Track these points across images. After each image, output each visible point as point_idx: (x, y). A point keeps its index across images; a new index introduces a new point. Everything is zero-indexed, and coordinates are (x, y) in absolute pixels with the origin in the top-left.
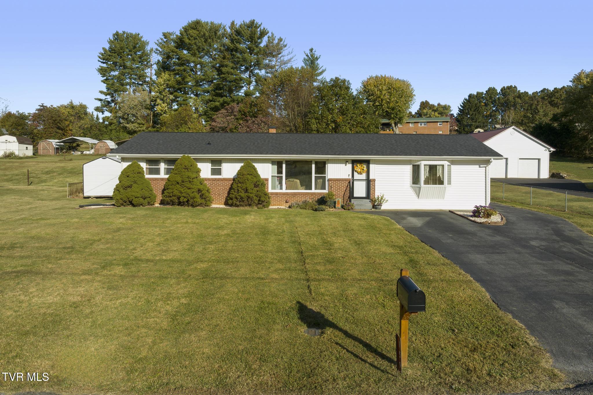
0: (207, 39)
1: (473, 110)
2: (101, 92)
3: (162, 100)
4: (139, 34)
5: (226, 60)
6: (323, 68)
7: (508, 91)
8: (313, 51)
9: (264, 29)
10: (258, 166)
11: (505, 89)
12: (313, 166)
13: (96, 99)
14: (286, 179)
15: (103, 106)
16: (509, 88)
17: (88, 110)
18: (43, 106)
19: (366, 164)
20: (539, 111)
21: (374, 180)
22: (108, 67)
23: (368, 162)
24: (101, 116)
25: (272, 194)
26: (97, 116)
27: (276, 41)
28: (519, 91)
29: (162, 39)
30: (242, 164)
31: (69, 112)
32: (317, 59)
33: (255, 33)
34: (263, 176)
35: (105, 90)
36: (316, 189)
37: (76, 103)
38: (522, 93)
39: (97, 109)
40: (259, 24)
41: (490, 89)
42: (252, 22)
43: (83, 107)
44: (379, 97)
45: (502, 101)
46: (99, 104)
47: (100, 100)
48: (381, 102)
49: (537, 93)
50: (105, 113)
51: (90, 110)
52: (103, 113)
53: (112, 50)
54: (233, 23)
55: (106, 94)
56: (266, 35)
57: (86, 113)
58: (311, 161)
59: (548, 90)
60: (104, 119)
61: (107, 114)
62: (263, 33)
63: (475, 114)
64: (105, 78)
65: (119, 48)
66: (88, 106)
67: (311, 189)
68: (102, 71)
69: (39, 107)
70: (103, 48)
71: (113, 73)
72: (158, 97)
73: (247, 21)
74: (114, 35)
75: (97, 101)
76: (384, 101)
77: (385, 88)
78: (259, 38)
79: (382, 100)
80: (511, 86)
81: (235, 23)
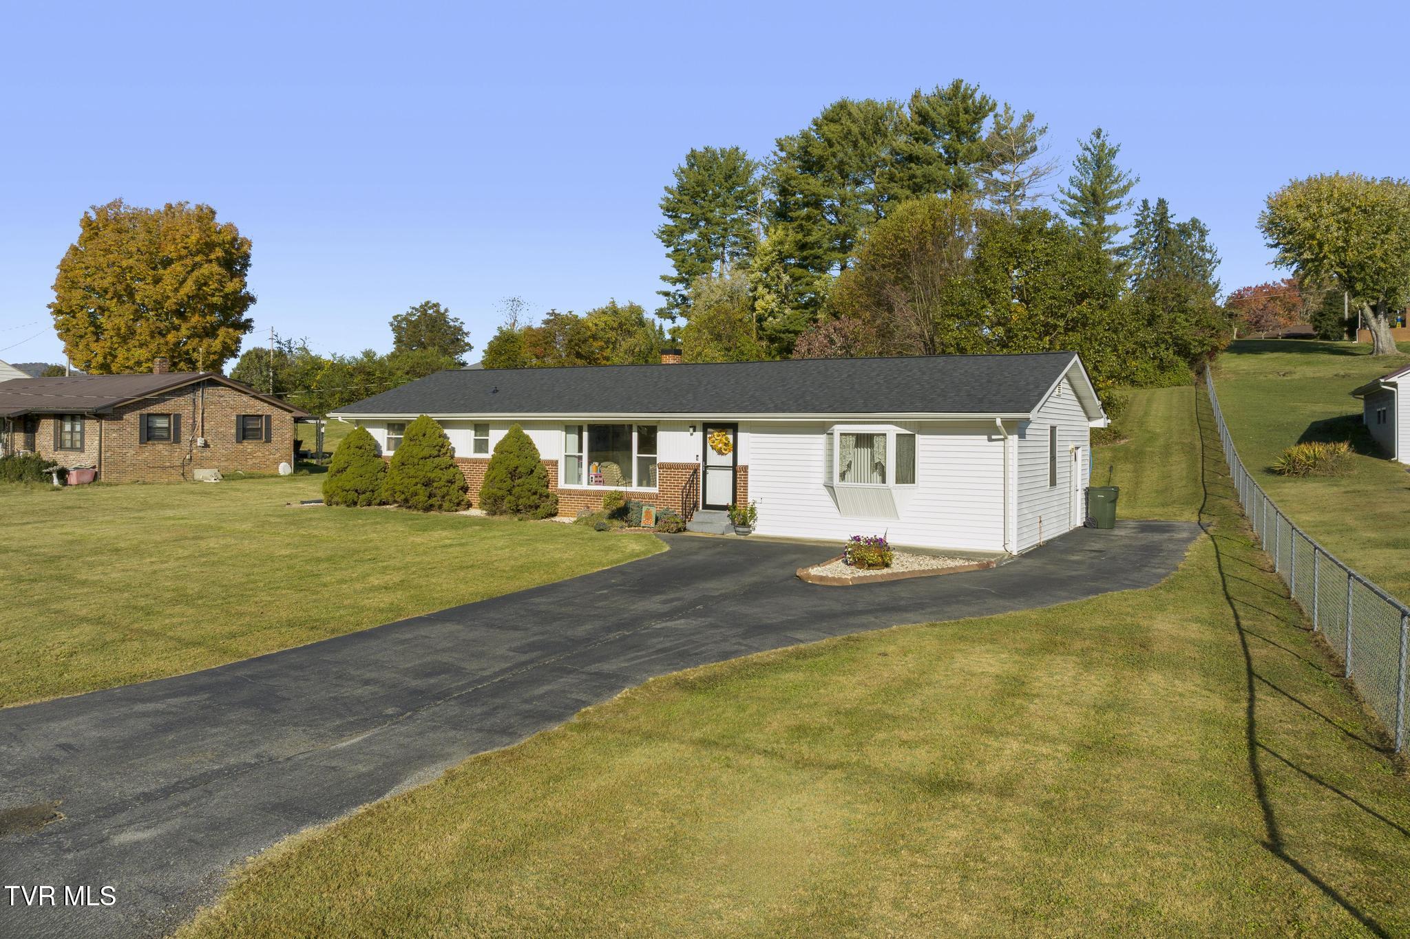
0: (857, 140)
2: (664, 278)
3: (767, 286)
4: (737, 149)
6: (1132, 177)
8: (1101, 137)
9: (984, 98)
10: (535, 435)
12: (635, 435)
13: (658, 293)
14: (590, 463)
15: (671, 306)
17: (646, 316)
18: (556, 315)
19: (731, 432)
21: (745, 468)
22: (676, 226)
23: (733, 427)
24: (667, 325)
25: (563, 492)
26: (661, 327)
27: (1016, 123)
29: (775, 154)
30: (506, 432)
31: (605, 322)
32: (1112, 153)
34: (544, 455)
35: (674, 273)
36: (640, 484)
37: (622, 304)
39: (661, 313)
40: (972, 87)
42: (956, 86)
43: (636, 311)
44: (1312, 237)
46: (663, 302)
47: (667, 294)
48: (1317, 250)
50: (677, 320)
51: (649, 315)
52: (673, 319)
53: (682, 189)
54: (916, 97)
55: (674, 281)
56: (990, 111)
57: (641, 323)
58: (630, 426)
60: (674, 331)
61: (682, 322)
62: (983, 109)
64: (672, 248)
65: (695, 184)
66: (644, 307)
67: (630, 483)
68: (668, 236)
69: (548, 317)
70: (666, 188)
71: (688, 237)
72: (760, 280)
73: (946, 86)
74: (688, 157)
75: (661, 296)
76: (1326, 248)
77: (1327, 208)
78: (973, 122)
79: (1321, 245)
81: (921, 95)
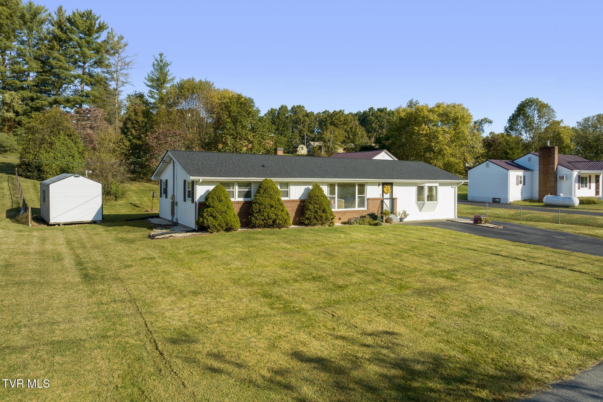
1: (282, 126)
5: (56, 52)
7: (297, 110)
8: (163, 57)
9: (104, 22)
11: (295, 108)
12: (357, 188)
14: (338, 199)
16: (299, 107)
19: (391, 186)
20: (358, 134)
21: (396, 199)
23: (391, 184)
27: (116, 39)
28: (306, 110)
33: (92, 25)
36: (358, 207)
38: (309, 113)
40: (98, 16)
41: (282, 107)
42: (89, 13)
45: (294, 118)
49: (319, 113)
56: (106, 29)
58: (355, 184)
59: (328, 112)
62: (101, 28)
63: (284, 130)
67: (355, 207)
73: (82, 10)
78: (97, 32)
80: (300, 106)
81: (63, 10)
